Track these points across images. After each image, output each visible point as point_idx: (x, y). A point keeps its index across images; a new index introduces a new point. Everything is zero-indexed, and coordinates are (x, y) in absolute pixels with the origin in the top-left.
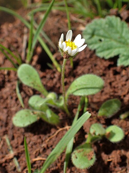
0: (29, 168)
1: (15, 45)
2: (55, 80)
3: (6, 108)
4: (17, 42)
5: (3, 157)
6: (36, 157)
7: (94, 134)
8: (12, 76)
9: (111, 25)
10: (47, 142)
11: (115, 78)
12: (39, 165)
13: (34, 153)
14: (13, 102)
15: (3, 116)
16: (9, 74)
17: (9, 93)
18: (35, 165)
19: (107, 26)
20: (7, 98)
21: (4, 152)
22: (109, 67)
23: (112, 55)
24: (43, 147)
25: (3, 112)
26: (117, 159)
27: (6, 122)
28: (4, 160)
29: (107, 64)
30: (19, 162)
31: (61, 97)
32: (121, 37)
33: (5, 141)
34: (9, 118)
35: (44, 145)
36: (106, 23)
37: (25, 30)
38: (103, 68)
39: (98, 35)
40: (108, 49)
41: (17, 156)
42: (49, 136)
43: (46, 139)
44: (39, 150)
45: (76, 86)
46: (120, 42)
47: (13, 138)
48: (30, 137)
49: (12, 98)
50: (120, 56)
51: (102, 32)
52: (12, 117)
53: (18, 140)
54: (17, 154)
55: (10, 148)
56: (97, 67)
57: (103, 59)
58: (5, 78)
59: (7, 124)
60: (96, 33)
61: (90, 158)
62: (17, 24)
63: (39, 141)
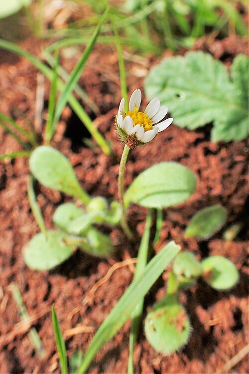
0: (62, 353)
1: (22, 106)
2: (99, 170)
3: (10, 228)
4: (25, 100)
5: (9, 331)
6: (73, 326)
7: (183, 275)
8: (20, 165)
9: (196, 68)
10: (93, 293)
11: (208, 162)
12: (80, 343)
13: (70, 317)
14: (24, 215)
15: (6, 245)
16: (13, 162)
17: (14, 200)
18: (73, 344)
19: (189, 70)
20: (11, 210)
21: (11, 319)
22: (197, 142)
23: (202, 122)
24: (87, 304)
25: (4, 236)
26: (228, 320)
27: (11, 257)
28: (10, 337)
29: (192, 137)
30: (41, 339)
31: (115, 204)
32: (215, 90)
33: (10, 296)
34: (18, 249)
35: (88, 300)
36: (188, 66)
37: (40, 78)
38: (186, 145)
39: (174, 86)
40: (193, 111)
41: (37, 326)
42: (96, 281)
43: (90, 287)
44: (79, 312)
45: (144, 187)
46: (213, 98)
47: (27, 288)
48: (59, 284)
49: (21, 208)
50: (216, 123)
51: (180, 81)
52: (22, 245)
53: (36, 292)
54: (35, 323)
55: (22, 309)
56: (174, 143)
57: (186, 129)
58: (6, 171)
59: (13, 261)
60: (170, 82)
61: (180, 328)
62: (24, 67)
63: (78, 292)
